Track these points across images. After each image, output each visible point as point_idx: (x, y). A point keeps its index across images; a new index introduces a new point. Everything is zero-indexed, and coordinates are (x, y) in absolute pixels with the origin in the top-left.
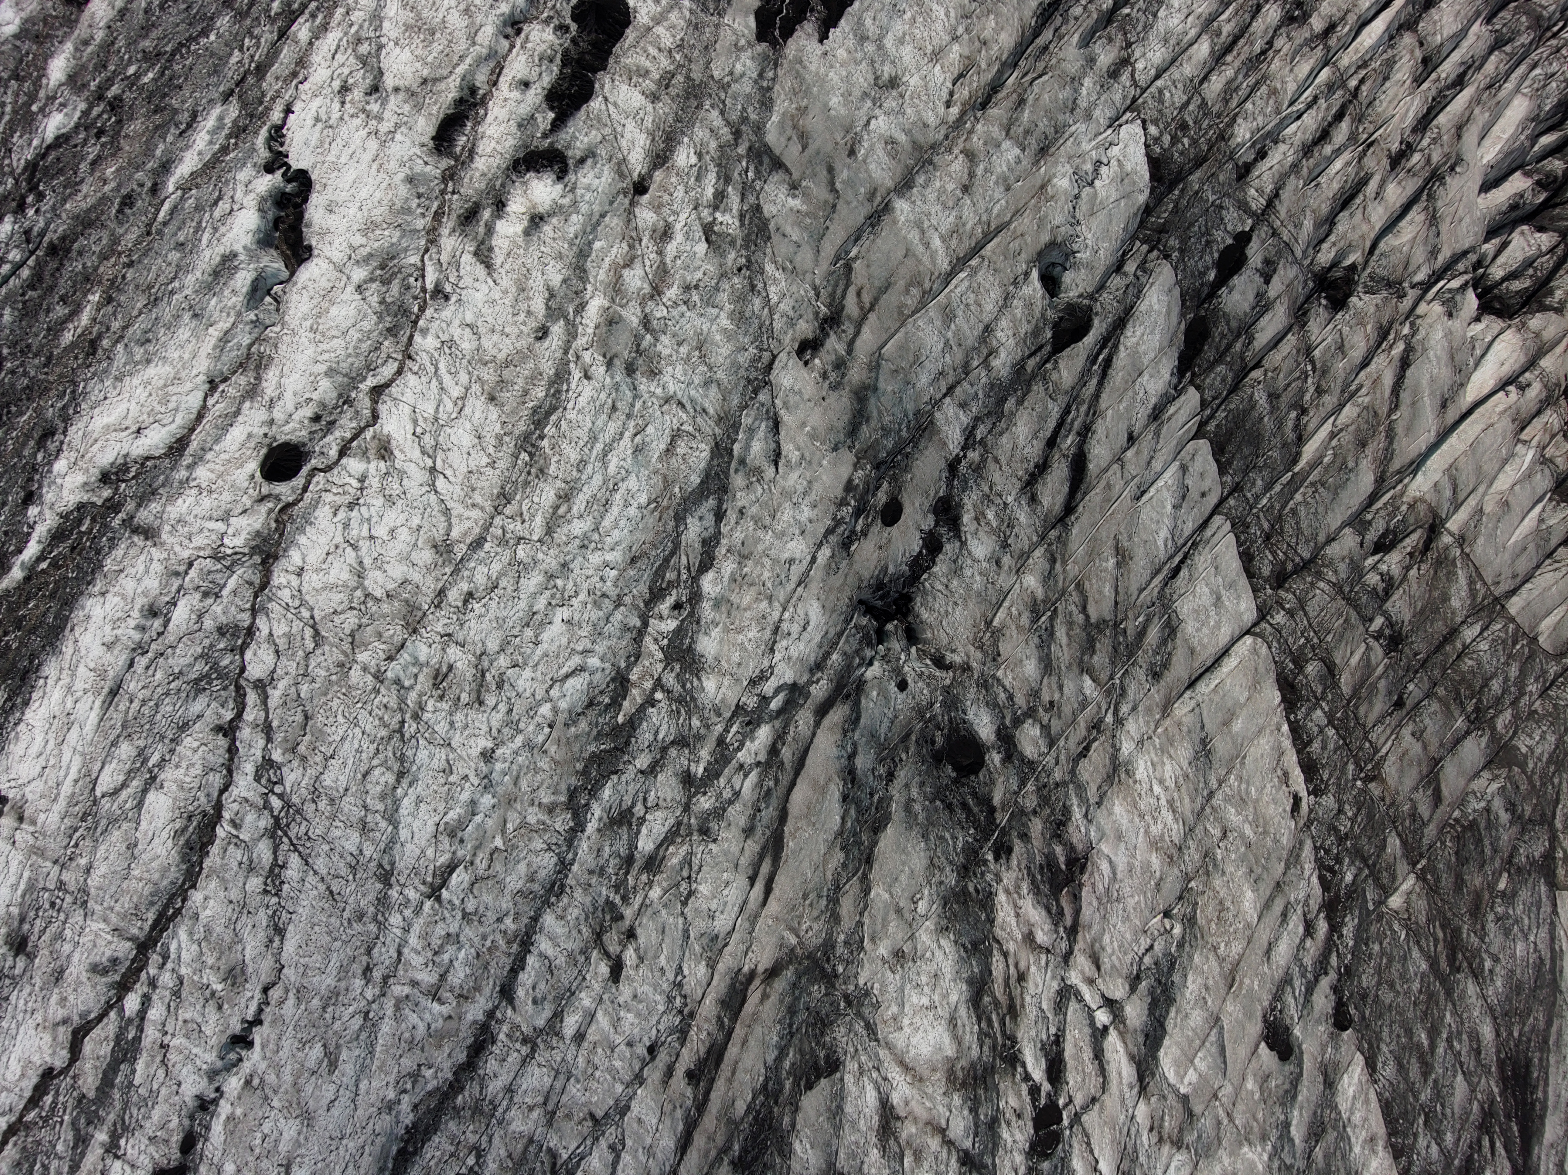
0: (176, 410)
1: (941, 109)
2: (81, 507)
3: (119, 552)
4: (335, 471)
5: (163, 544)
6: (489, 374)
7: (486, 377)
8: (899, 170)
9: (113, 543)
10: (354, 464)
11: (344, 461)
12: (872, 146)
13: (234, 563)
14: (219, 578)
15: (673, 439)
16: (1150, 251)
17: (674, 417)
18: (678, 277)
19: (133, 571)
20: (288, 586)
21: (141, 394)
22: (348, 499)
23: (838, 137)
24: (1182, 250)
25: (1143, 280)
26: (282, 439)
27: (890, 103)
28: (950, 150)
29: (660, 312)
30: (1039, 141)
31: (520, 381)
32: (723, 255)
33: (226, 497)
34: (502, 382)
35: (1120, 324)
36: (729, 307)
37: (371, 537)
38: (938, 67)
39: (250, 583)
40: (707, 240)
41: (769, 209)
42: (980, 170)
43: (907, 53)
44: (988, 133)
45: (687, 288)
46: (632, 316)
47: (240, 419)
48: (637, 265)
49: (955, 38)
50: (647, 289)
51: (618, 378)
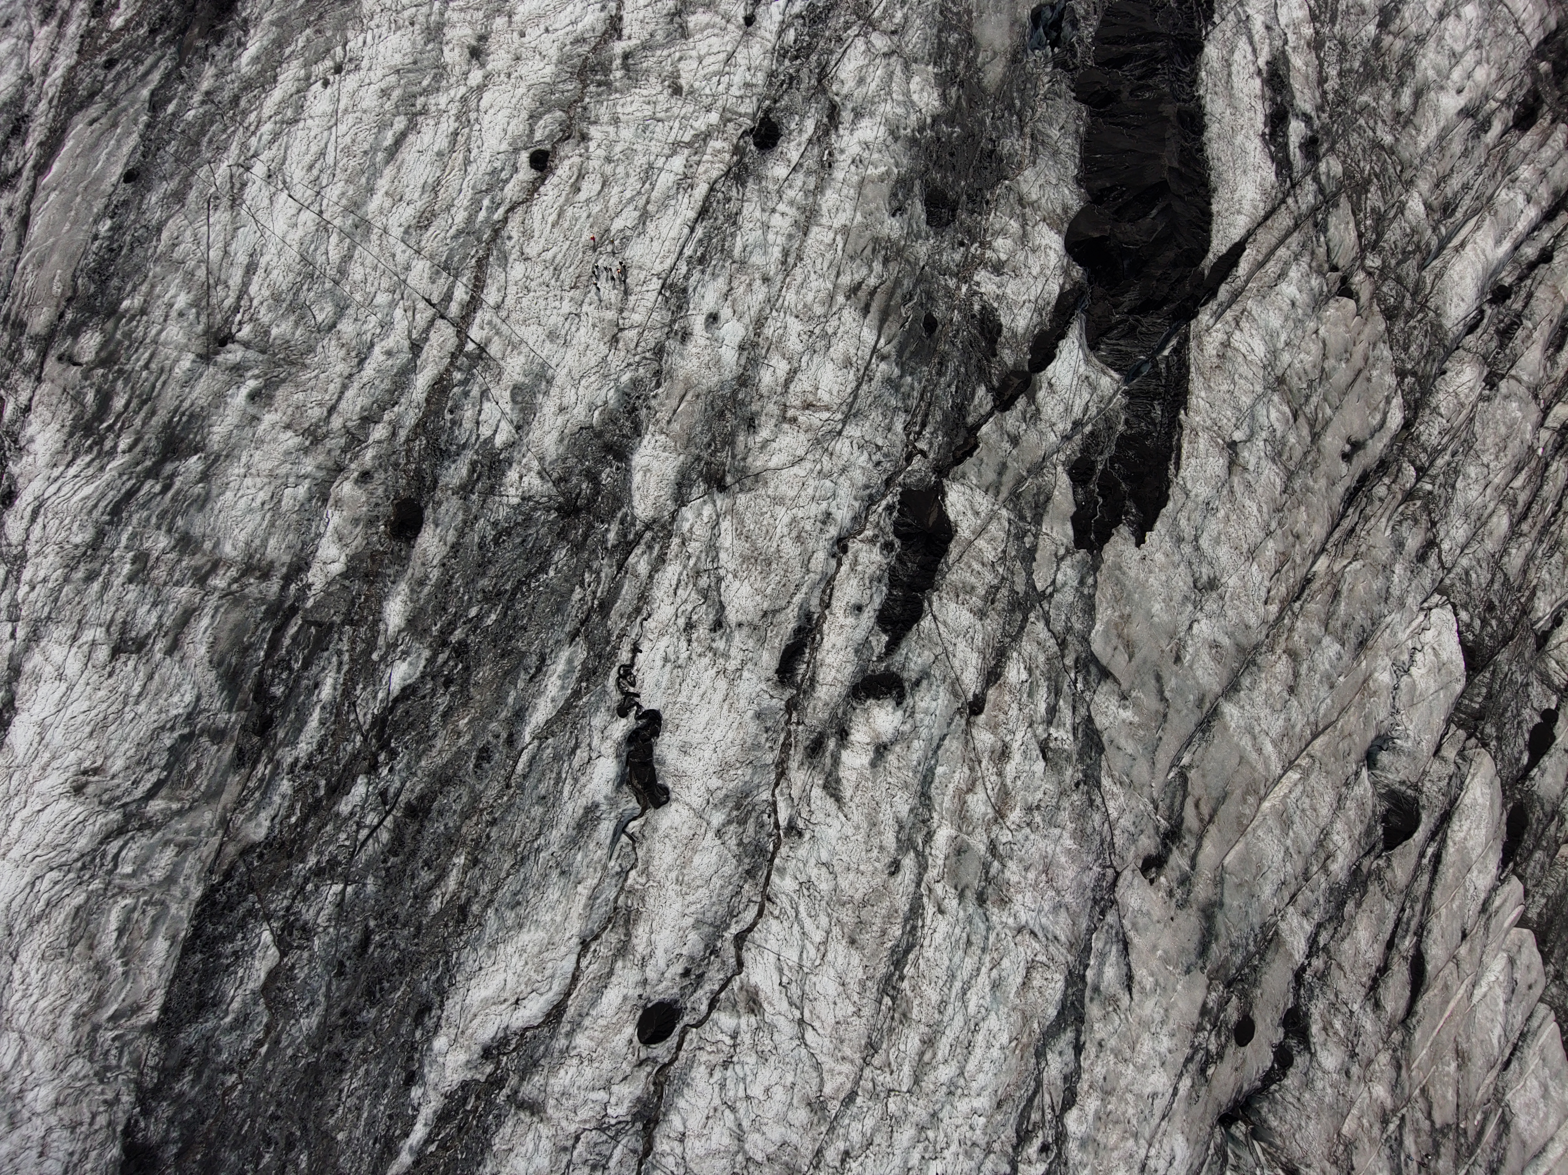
0: (552, 977)
1: (1261, 610)
2: (464, 1085)
3: (507, 1130)
4: (707, 1026)
5: (549, 1119)
6: (847, 916)
7: (846, 919)
8: (1225, 674)
9: (500, 1121)
10: (725, 1020)
11: (715, 1015)
12: (1197, 651)
13: (618, 1132)
14: (605, 1149)
15: (1028, 970)
16: (1468, 738)
17: (1027, 948)
18: (1019, 799)
19: (523, 1150)
20: (672, 1153)
21: (517, 963)
22: (722, 1057)
23: (1163, 643)
24: (1499, 739)
25: (1464, 769)
26: (656, 999)
27: (1211, 606)
28: (1272, 650)
29: (1005, 837)
30: (1357, 635)
31: (878, 921)
32: (1060, 772)
33: (607, 1065)
34: (860, 923)
35: (1446, 818)
36: (1070, 826)
37: (748, 1097)
38: (1255, 567)
39: (634, 1151)
40: (1045, 758)
41: (1100, 722)
42: (1304, 670)
43: (1224, 553)
44: (1308, 630)
45: (1029, 809)
46: (979, 843)
47: (614, 979)
48: (979, 788)
49: (1269, 534)
50: (991, 814)
51: (970, 910)
